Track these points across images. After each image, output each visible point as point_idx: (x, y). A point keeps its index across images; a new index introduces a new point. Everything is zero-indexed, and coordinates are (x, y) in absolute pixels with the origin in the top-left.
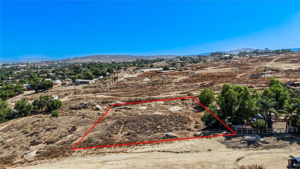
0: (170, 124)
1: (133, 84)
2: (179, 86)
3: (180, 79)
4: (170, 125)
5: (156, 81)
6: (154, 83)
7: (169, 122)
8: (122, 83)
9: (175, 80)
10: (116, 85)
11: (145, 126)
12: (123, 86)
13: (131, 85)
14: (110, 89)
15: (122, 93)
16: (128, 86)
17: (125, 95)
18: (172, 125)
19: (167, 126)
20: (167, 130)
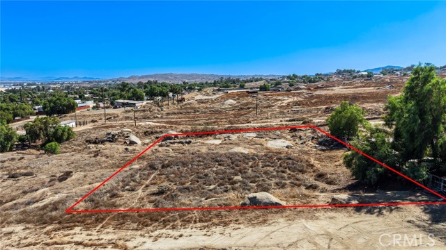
0: (266, 173)
1: (207, 108)
2: (285, 111)
3: (288, 101)
4: (264, 175)
5: (247, 104)
6: (242, 107)
7: (263, 167)
8: (188, 106)
9: (280, 102)
10: (178, 109)
11: (206, 175)
12: (190, 111)
13: (204, 110)
14: (168, 114)
15: (184, 120)
16: (198, 111)
17: (188, 123)
18: (268, 174)
19: (258, 177)
20: (256, 185)
